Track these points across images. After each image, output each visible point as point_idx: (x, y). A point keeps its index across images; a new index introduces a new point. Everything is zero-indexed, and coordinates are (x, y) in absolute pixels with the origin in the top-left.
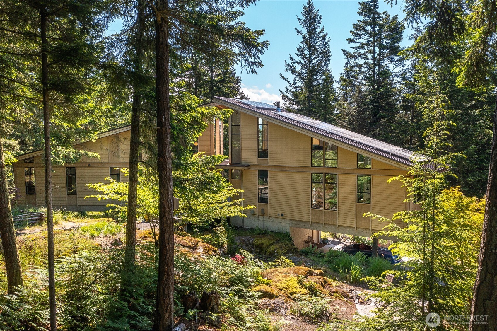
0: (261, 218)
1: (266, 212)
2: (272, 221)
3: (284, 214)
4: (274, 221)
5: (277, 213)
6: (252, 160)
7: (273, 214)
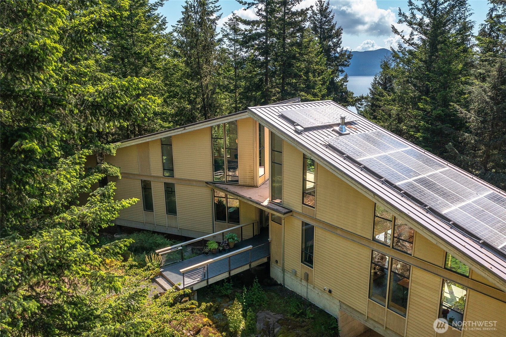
0: (304, 283)
1: (309, 278)
2: (317, 292)
3: (333, 290)
4: (320, 293)
5: (324, 285)
6: (295, 204)
7: (319, 285)
